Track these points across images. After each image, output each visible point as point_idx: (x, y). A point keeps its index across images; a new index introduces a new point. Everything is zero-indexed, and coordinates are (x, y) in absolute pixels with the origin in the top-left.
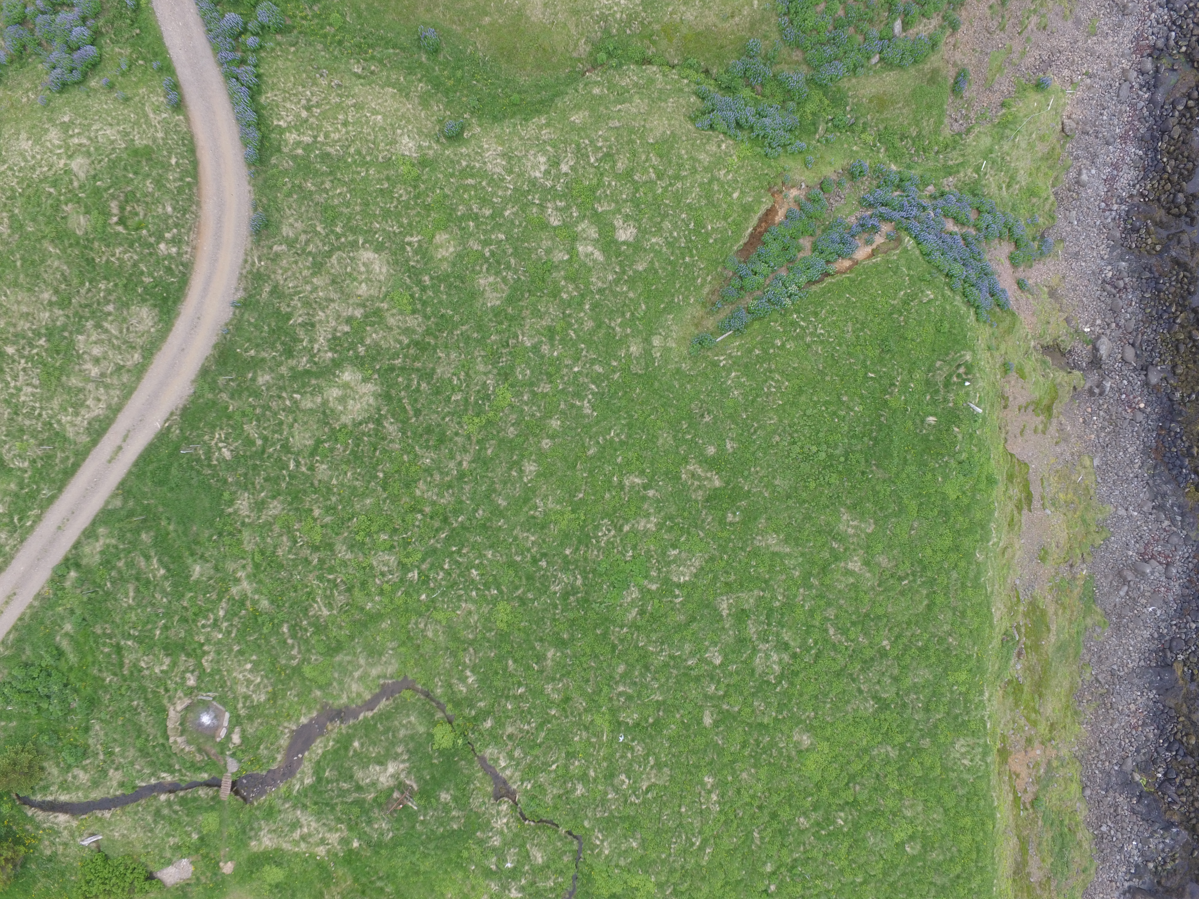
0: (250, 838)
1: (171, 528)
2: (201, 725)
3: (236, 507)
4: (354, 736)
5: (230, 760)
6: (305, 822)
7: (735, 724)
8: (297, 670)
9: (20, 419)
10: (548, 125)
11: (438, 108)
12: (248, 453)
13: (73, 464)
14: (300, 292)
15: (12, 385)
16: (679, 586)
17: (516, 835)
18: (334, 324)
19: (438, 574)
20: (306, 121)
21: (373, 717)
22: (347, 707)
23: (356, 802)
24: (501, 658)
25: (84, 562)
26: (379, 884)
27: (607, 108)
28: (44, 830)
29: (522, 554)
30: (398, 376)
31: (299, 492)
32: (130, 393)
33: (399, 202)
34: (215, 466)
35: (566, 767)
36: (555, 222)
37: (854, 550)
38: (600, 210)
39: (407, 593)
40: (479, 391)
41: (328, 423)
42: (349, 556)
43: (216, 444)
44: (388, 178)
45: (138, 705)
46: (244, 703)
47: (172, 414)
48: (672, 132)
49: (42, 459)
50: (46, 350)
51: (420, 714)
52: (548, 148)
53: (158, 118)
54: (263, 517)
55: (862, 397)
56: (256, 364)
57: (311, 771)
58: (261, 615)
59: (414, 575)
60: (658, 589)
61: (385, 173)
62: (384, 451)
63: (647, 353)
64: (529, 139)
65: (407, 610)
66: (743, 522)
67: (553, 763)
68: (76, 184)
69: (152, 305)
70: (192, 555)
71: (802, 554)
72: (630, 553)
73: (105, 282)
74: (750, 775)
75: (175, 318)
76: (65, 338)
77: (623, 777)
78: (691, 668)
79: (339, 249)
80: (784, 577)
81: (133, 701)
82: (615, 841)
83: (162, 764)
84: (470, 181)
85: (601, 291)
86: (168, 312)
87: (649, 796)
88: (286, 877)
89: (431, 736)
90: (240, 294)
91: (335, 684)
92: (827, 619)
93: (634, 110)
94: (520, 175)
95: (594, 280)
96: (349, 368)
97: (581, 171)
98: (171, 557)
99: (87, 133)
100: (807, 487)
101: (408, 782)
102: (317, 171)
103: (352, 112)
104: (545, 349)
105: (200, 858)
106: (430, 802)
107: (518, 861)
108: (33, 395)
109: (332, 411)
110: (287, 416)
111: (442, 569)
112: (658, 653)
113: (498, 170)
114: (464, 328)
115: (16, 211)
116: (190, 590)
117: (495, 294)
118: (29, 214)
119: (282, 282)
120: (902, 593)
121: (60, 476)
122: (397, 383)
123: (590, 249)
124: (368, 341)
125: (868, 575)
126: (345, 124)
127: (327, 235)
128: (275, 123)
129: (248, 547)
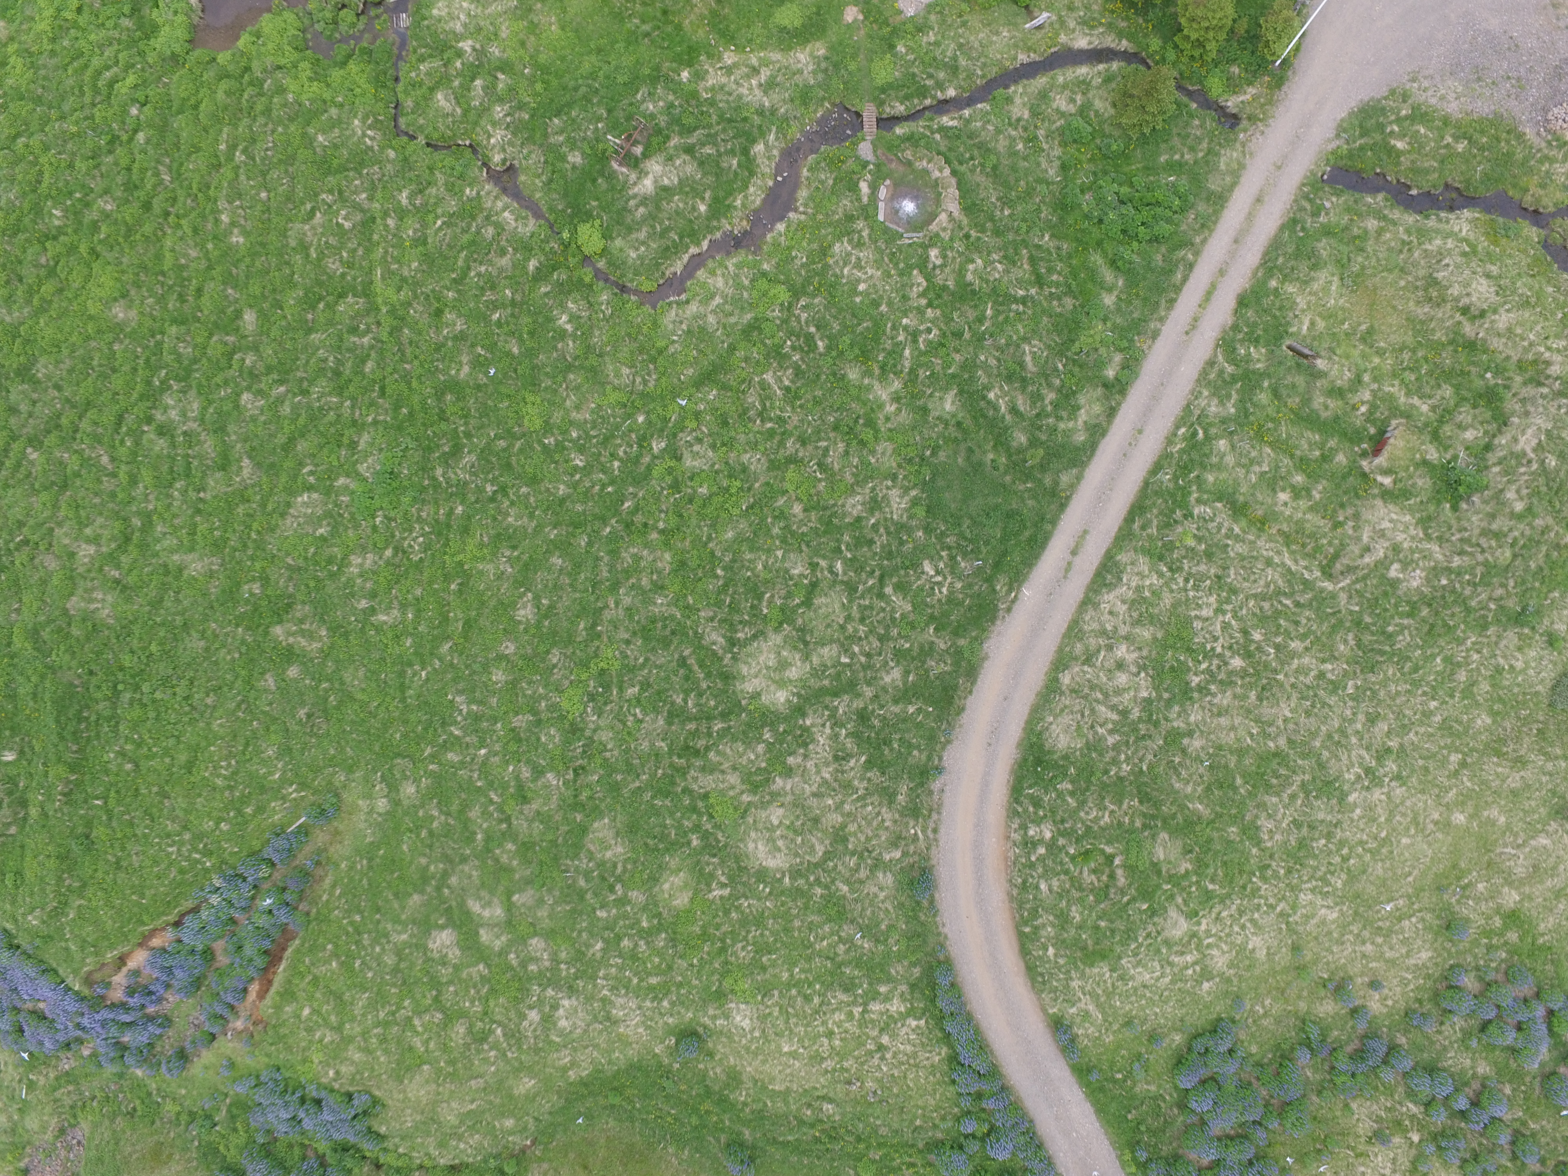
0: (826, 58)
1: (991, 456)
2: (914, 198)
3: (907, 498)
4: (708, 219)
5: (870, 157)
6: (757, 92)
7: (213, 318)
8: (796, 293)
9: (1213, 571)
10: (565, 1070)
11: (716, 1072)
12: (902, 572)
13: (1133, 521)
14: (859, 799)
15: (1229, 615)
16: (310, 488)
17: (476, 123)
18: (810, 764)
19: (625, 452)
20: (882, 1030)
21: (688, 248)
22: (728, 253)
23: (690, 130)
24: (530, 353)
25: (1100, 391)
26: (646, 28)
27: (491, 1103)
28: (1101, 24)
29: (519, 497)
30: (716, 707)
31: (825, 532)
32: (1070, 629)
33: (745, 938)
34: (943, 549)
35: (424, 225)
36: (537, 944)
37: (89, 571)
38: (481, 967)
39: (666, 420)
40: (606, 704)
41: (798, 631)
42: (745, 458)
43: (945, 578)
44: (764, 969)
45: (1002, 210)
46: (861, 236)
47: (1009, 610)
48: (402, 1082)
49: (1176, 521)
50: (1189, 670)
51: (624, 263)
52: (558, 1040)
53: (1082, 1005)
54: (867, 491)
55: (107, 772)
56: (904, 695)
57: (759, 161)
58: (857, 357)
59: (658, 446)
60: (336, 479)
61: (768, 976)
62: (719, 604)
63: (393, 787)
64: (586, 1047)
65: (662, 398)
66: (238, 585)
67: (440, 229)
68: (1179, 900)
69: (1055, 752)
70: (959, 424)
71: (156, 555)
72: (378, 520)
73: (1122, 774)
74: (186, 255)
75: (1023, 740)
76: (1166, 690)
77: (347, 225)
78: (281, 382)
79: (816, 865)
80: (176, 521)
81: (1010, 216)
82: (348, 138)
83: (958, 137)
84: (653, 980)
85: (464, 860)
86: (1032, 746)
87: (308, 206)
88: (770, 15)
89: (607, 236)
90: (936, 786)
91: (746, 282)
92: (114, 475)
93: (454, 1105)
94: (590, 999)
95: (474, 873)
96: (781, 708)
97: (512, 1014)
98: (985, 417)
99: (1176, 970)
100: (160, 644)
101: (624, 170)
102: (857, 966)
103: (825, 1050)
104: (526, 773)
105: (891, 20)
106: (591, 148)
107: (469, 90)
108: (1199, 607)
109: (795, 648)
110: (856, 630)
111: (621, 460)
112: (323, 395)
113: (621, 1001)
114: (637, 784)
115: (1254, 851)
116: (953, 376)
117: (601, 835)
118: (1236, 850)
119: (884, 810)
120: (21, 524)
121: (1148, 502)
122: (716, 697)
123: (486, 913)
124: (761, 748)
125: (66, 541)
126: (830, 1034)
127: (833, 882)
128: (922, 1022)
129: (884, 447)
